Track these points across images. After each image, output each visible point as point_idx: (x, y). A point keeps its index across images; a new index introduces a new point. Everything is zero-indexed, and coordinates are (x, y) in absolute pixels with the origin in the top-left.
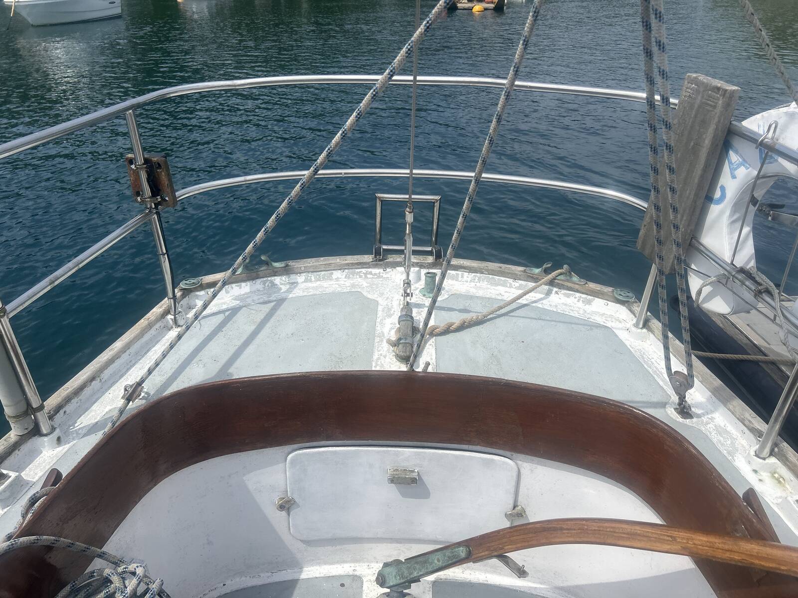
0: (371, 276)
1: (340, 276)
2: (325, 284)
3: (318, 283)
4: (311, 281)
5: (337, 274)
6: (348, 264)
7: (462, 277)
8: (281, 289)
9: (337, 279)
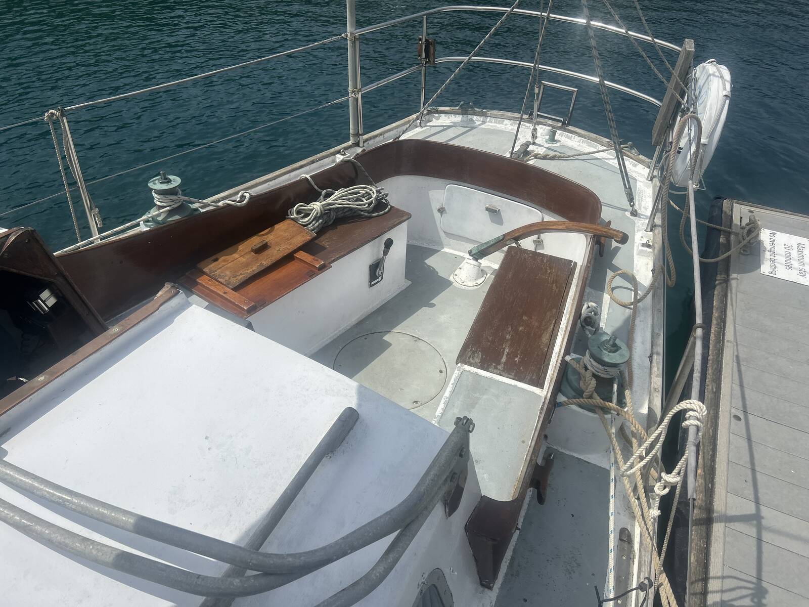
0: (524, 127)
1: (508, 123)
2: (498, 125)
3: (495, 124)
4: (491, 122)
5: (506, 122)
6: (514, 117)
7: (574, 138)
8: (475, 123)
9: (506, 124)
